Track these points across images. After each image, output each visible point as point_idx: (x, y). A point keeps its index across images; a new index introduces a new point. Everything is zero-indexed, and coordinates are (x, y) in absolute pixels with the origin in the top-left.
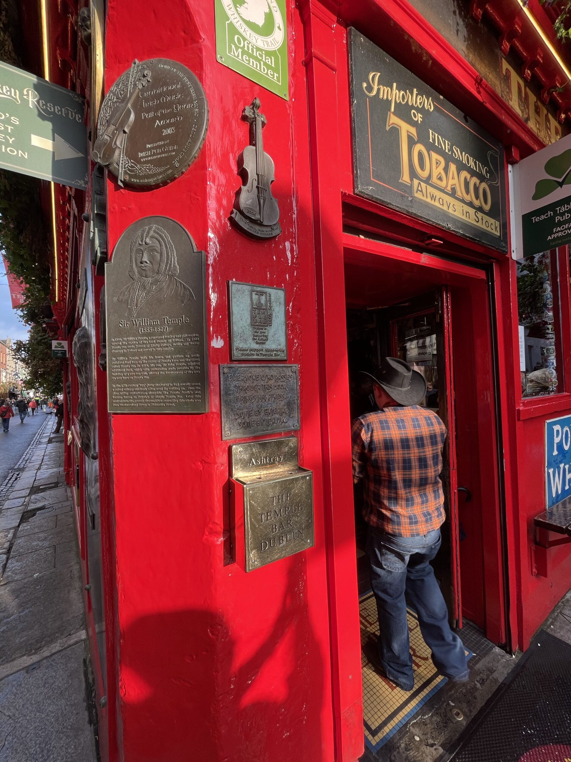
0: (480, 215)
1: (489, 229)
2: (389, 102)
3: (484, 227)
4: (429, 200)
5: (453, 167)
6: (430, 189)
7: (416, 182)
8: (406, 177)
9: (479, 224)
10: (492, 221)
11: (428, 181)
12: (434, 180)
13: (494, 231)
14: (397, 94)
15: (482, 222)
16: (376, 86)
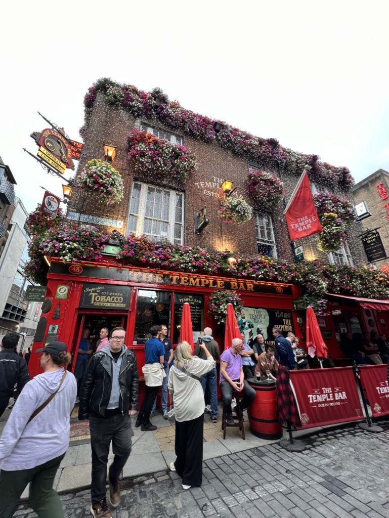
1: (121, 306)
2: (91, 291)
4: (99, 305)
7: (95, 303)
8: (92, 302)
10: (123, 304)
11: (99, 302)
14: (93, 289)
15: (118, 305)
16: (88, 290)
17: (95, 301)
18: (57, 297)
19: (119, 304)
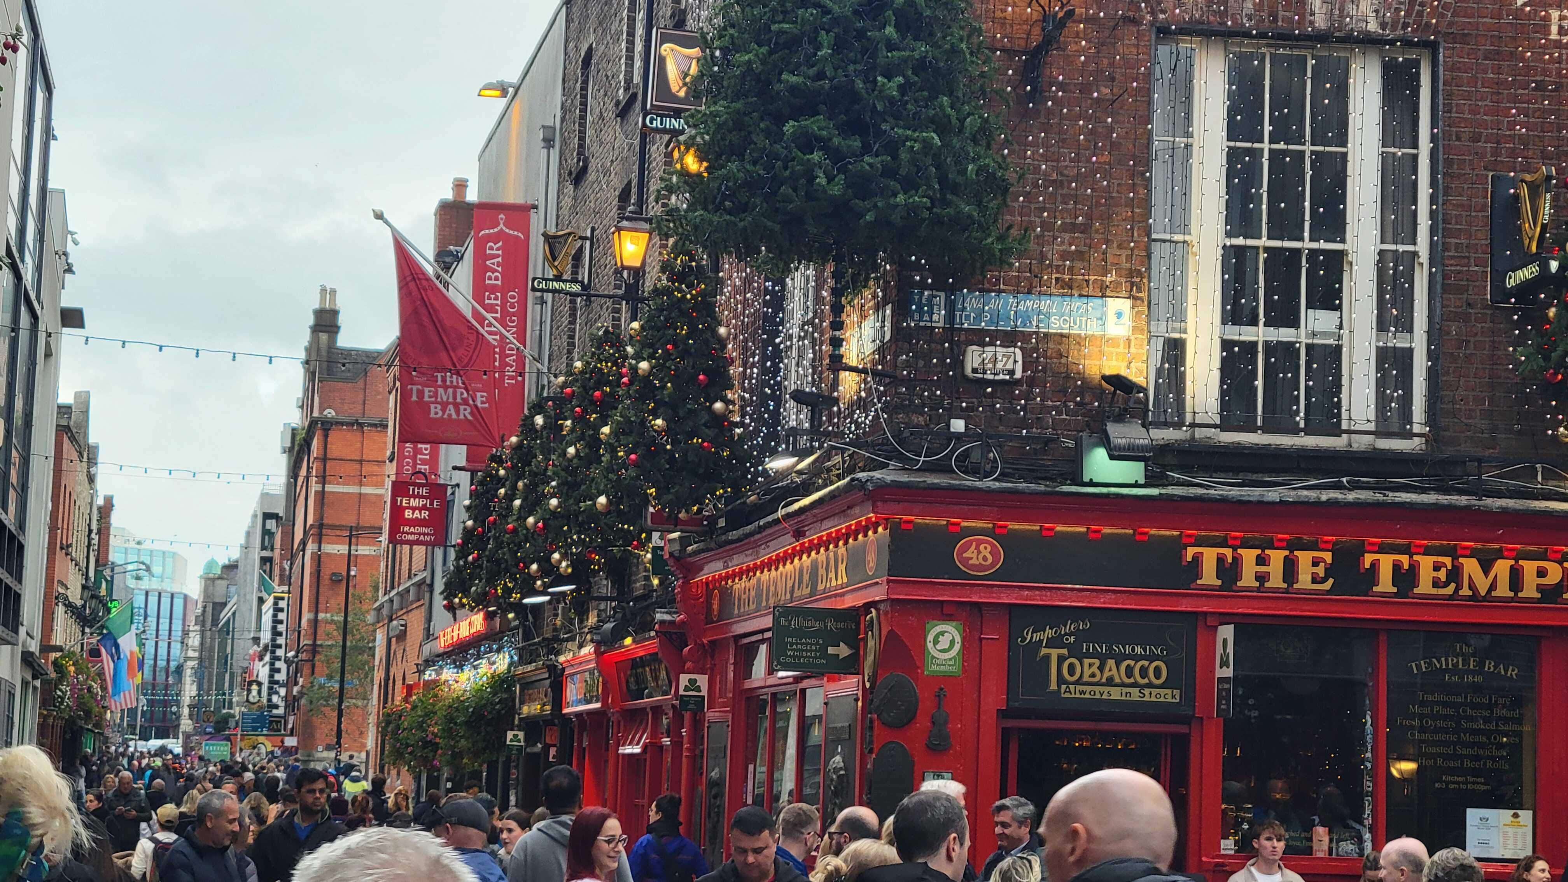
0: (1147, 691)
1: (1162, 699)
2: (1041, 641)
3: (1153, 699)
4: (1078, 695)
5: (1111, 663)
6: (1079, 688)
7: (1064, 687)
8: (1053, 686)
9: (1146, 699)
10: (1169, 691)
11: (1078, 682)
12: (1086, 678)
13: (1170, 700)
14: (1049, 632)
15: (1150, 696)
16: (1030, 636)
17: (1061, 680)
18: (932, 668)
19: (1154, 691)
